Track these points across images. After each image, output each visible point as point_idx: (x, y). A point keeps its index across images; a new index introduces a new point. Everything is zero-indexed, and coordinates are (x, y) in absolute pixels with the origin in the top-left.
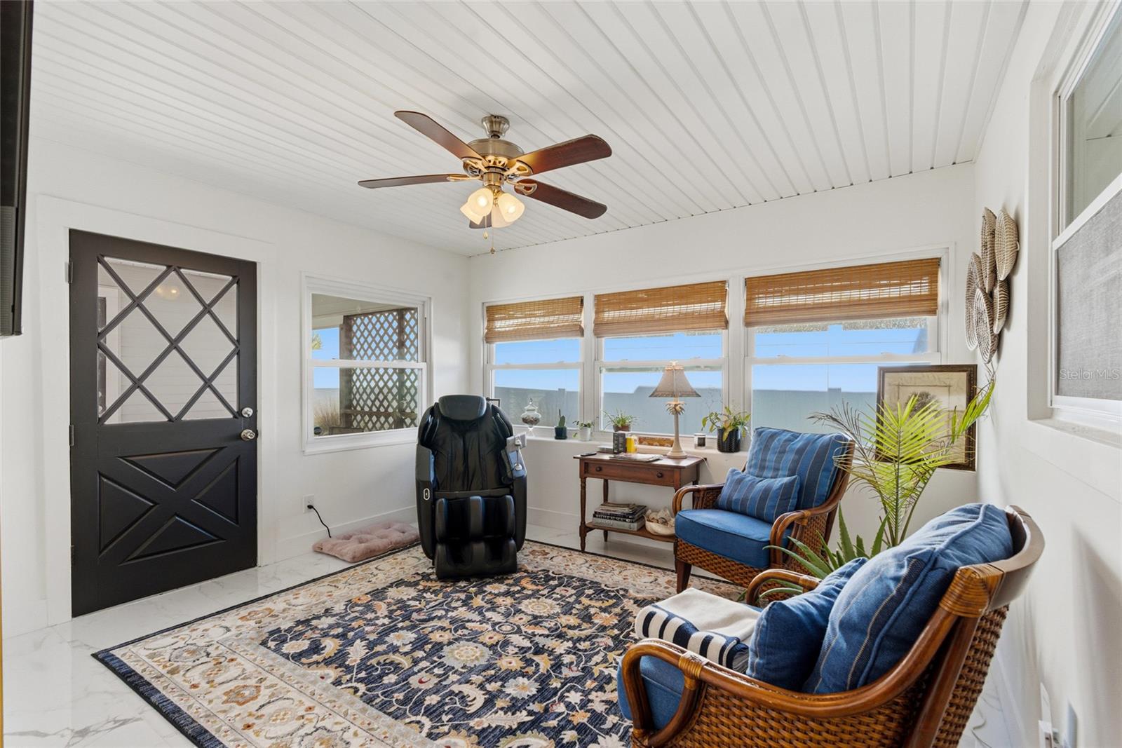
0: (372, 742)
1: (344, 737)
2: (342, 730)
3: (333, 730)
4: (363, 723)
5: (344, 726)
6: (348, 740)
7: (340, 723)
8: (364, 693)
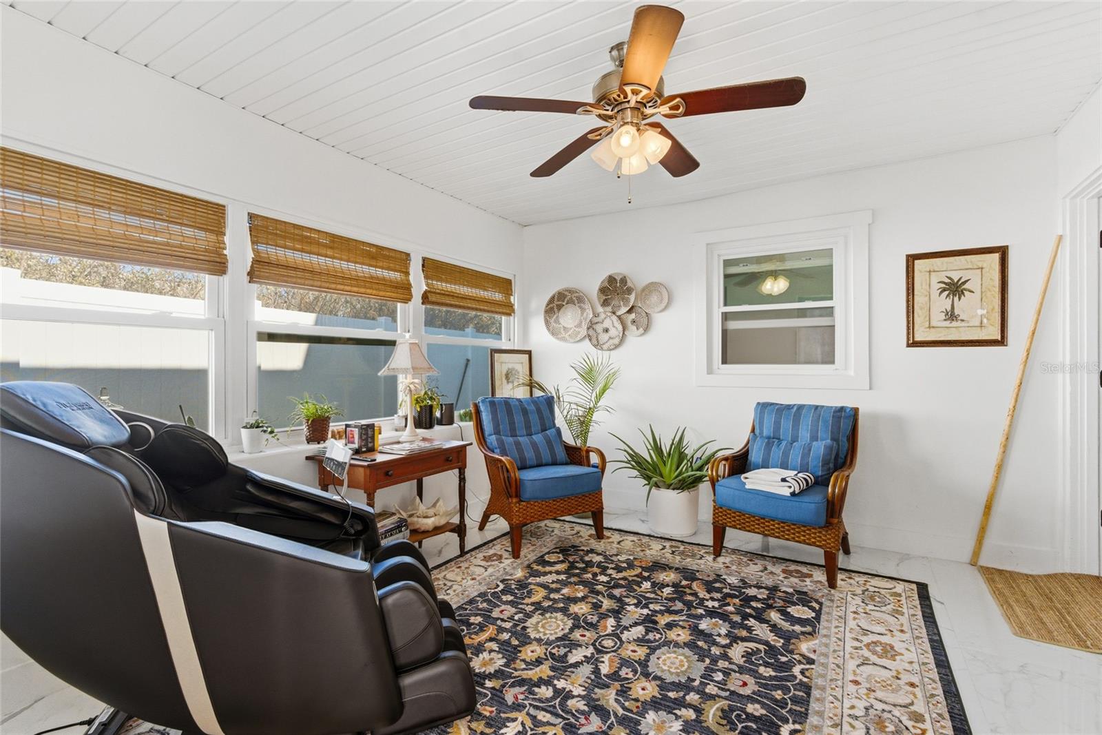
0: (849, 693)
1: (863, 714)
2: (857, 719)
3: (864, 726)
4: (835, 707)
5: (851, 720)
6: (864, 710)
7: (850, 724)
8: (793, 724)
